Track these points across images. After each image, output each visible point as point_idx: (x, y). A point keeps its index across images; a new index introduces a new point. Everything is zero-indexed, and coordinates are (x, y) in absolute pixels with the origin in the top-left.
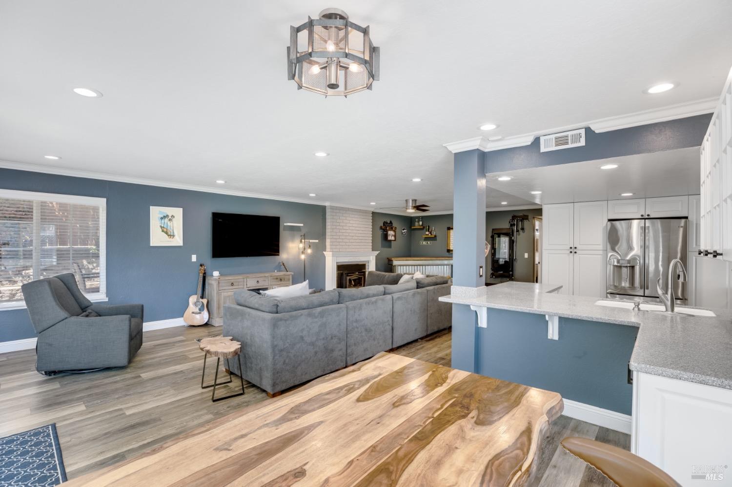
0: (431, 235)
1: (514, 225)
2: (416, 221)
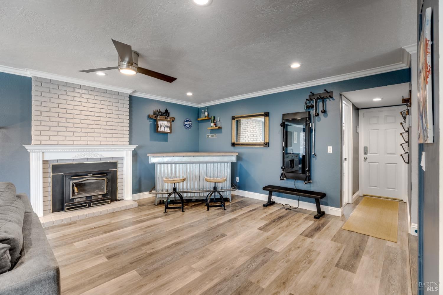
0: (216, 126)
1: (312, 107)
2: (202, 112)
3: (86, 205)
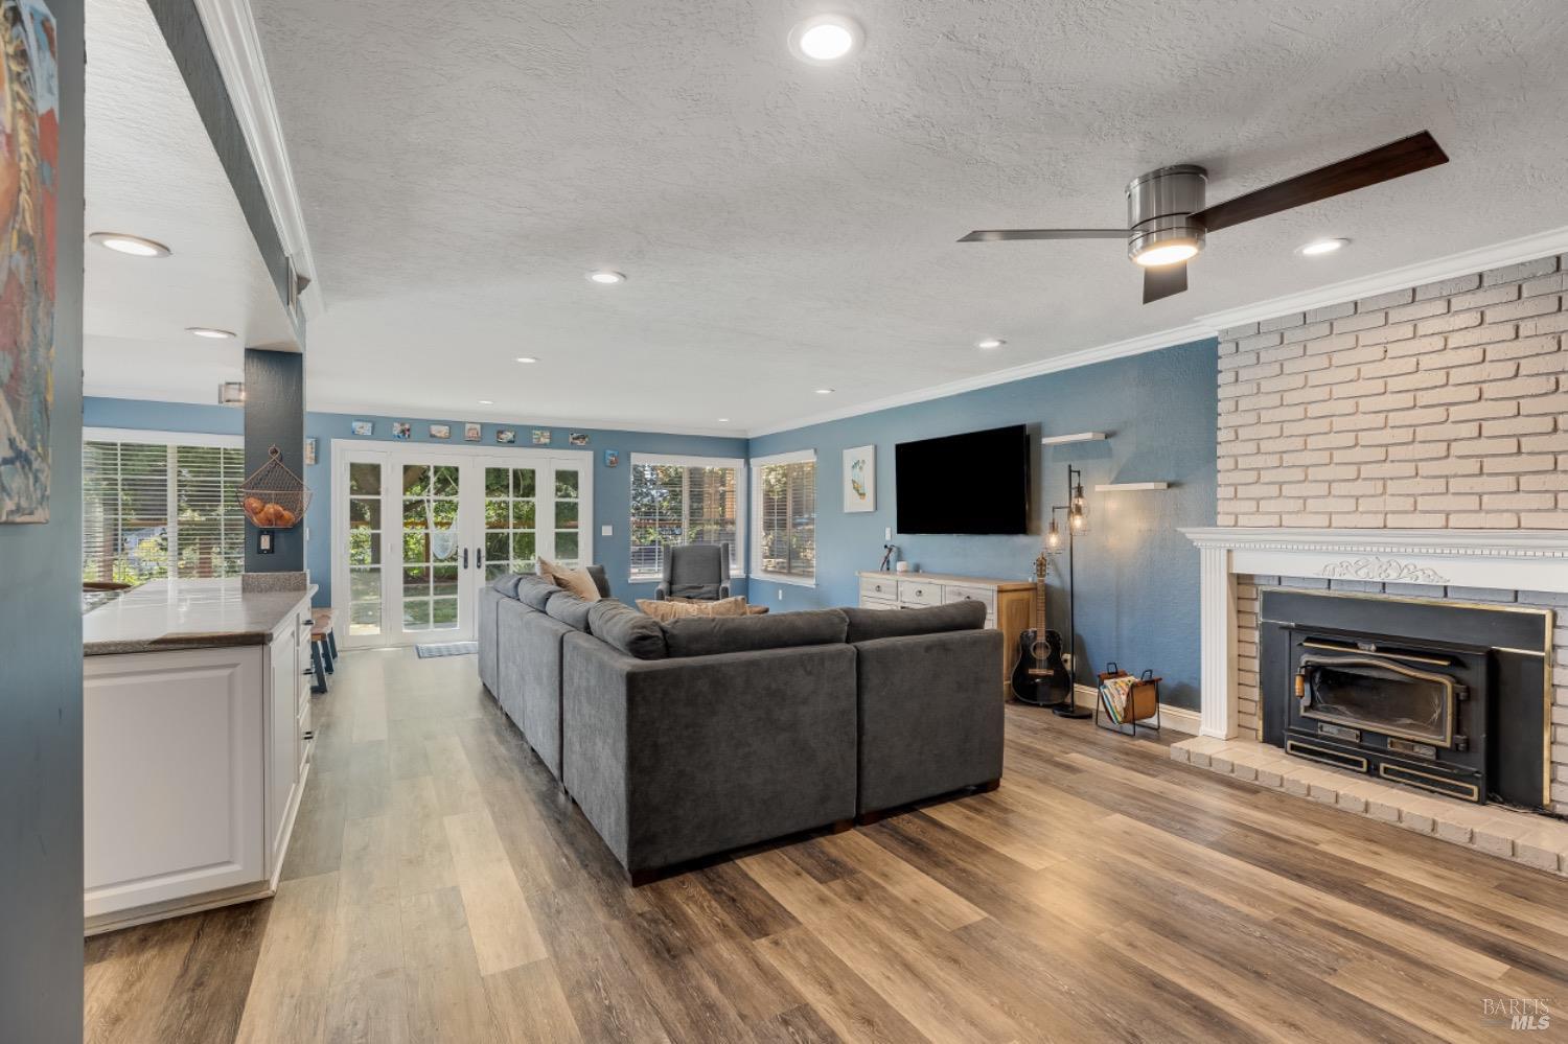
3: (1359, 764)
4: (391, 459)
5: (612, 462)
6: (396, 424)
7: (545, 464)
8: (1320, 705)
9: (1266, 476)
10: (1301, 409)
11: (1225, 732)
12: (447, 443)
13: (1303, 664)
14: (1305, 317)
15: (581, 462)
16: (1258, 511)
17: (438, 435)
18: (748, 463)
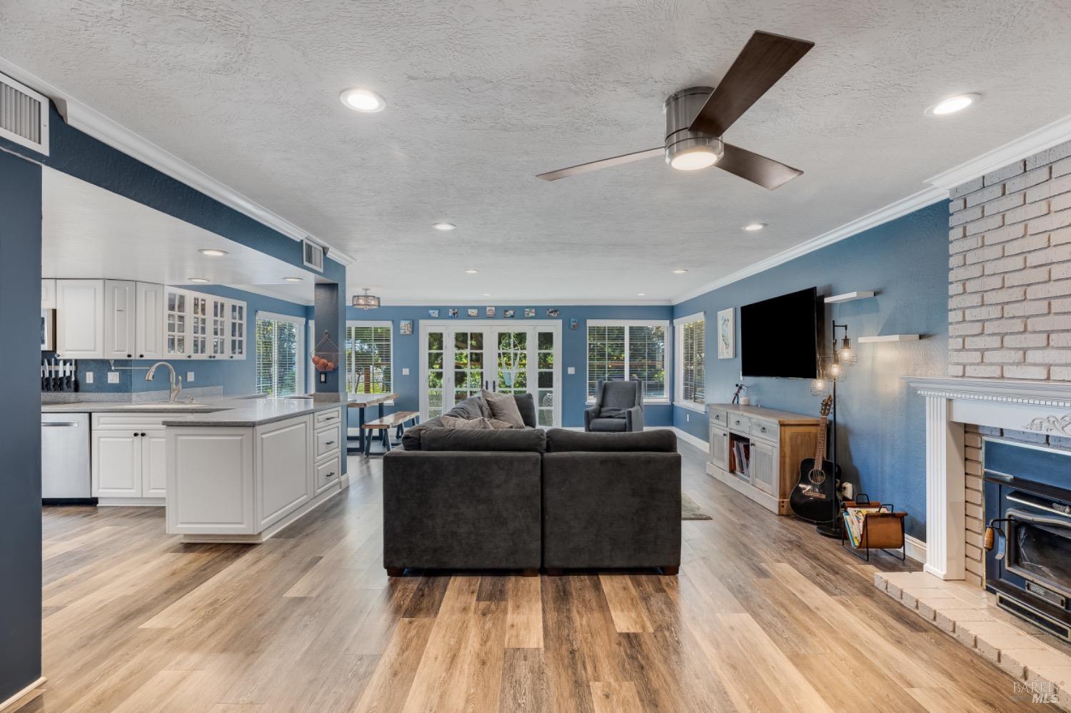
4: (450, 329)
5: (574, 326)
6: (450, 310)
7: (532, 329)
8: (1025, 563)
9: (990, 328)
10: (1020, 259)
11: (944, 572)
12: (477, 319)
13: (1006, 517)
14: (1025, 165)
15: (555, 327)
16: (982, 361)
17: (472, 315)
18: (672, 323)
